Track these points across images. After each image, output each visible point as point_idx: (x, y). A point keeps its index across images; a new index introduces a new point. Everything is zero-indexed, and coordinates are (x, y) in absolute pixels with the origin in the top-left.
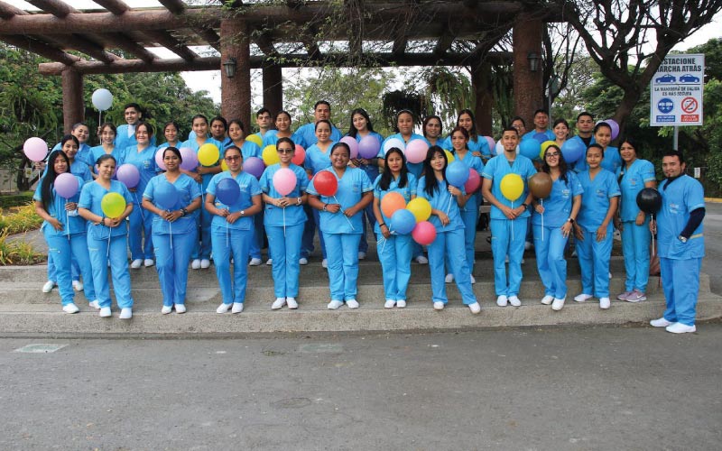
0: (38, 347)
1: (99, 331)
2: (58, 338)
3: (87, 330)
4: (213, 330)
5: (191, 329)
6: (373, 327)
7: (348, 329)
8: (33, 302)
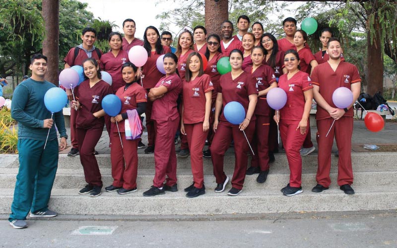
0: (92, 229)
1: (132, 213)
2: (99, 220)
3: (122, 213)
4: (237, 212)
5: (217, 210)
6: (371, 207)
7: (350, 209)
8: (64, 187)
